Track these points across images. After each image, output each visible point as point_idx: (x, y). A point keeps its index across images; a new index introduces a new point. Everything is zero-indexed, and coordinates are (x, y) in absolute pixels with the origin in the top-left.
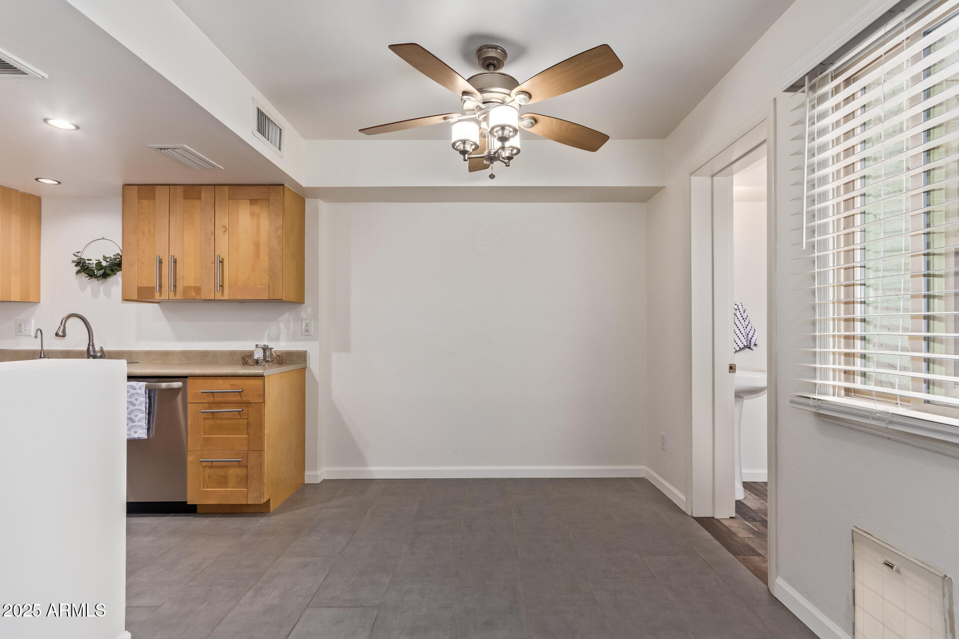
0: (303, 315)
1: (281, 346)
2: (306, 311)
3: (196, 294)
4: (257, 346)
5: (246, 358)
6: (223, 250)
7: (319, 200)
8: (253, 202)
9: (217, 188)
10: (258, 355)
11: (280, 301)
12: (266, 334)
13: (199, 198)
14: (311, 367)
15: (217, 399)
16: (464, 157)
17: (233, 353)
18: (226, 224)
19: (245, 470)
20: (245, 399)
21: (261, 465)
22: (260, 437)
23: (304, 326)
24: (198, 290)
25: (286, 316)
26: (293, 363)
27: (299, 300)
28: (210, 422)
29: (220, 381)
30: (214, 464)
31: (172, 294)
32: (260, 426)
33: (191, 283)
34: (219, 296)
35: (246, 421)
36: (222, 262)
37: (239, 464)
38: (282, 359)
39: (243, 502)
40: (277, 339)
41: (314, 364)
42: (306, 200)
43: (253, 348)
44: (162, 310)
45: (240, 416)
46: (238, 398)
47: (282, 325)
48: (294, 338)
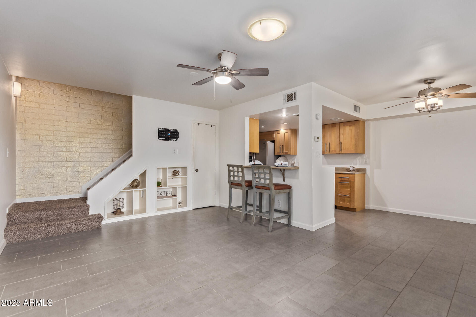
0: (365, 157)
1: (358, 166)
2: (365, 156)
3: (335, 152)
4: (350, 166)
5: (348, 170)
6: (342, 140)
7: (370, 121)
8: (350, 126)
9: (340, 123)
10: (351, 169)
11: (358, 153)
12: (353, 163)
13: (336, 127)
14: (367, 173)
15: (342, 179)
16: (419, 112)
17: (343, 168)
18: (343, 133)
19: (350, 199)
20: (349, 180)
21: (354, 198)
22: (354, 190)
23: (365, 160)
24: (335, 151)
25: (359, 158)
26: (361, 171)
27: (364, 153)
28: (341, 185)
29: (343, 175)
30: (342, 196)
31: (329, 152)
32: (354, 187)
33: (334, 149)
34: (341, 153)
35: (350, 186)
36: (342, 143)
37: (348, 197)
38: (358, 170)
39: (349, 207)
40: (356, 164)
41: (368, 172)
42: (365, 122)
43: (349, 167)
44: (324, 156)
45: (348, 184)
46: (348, 180)
47: (358, 160)
48: (361, 164)
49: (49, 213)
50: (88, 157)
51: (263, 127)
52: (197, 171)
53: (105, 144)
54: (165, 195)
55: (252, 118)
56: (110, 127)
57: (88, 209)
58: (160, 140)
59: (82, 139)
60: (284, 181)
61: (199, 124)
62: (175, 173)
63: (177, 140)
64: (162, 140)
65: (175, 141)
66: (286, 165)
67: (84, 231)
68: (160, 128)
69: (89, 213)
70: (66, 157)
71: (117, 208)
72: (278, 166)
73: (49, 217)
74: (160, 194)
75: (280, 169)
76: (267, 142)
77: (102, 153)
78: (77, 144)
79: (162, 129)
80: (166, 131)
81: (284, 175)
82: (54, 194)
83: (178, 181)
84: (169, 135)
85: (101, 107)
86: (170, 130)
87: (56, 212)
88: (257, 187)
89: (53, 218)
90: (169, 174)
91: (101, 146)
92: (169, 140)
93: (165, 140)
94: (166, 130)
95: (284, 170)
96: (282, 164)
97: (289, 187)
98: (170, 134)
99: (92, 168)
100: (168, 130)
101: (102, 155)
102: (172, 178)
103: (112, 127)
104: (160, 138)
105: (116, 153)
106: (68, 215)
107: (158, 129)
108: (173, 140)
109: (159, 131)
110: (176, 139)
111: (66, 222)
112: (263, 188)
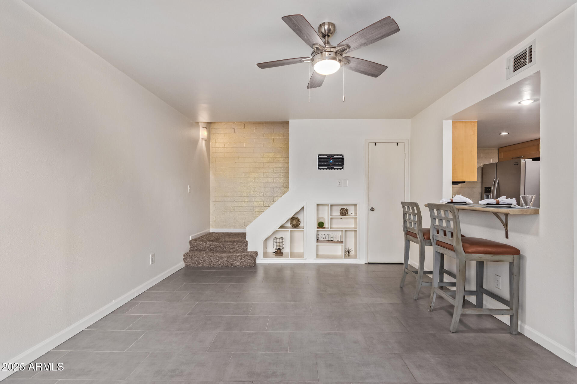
49: (217, 244)
50: (261, 192)
51: (504, 134)
52: (372, 210)
53: (276, 177)
54: (330, 239)
55: (457, 121)
56: (280, 159)
57: (246, 245)
58: (320, 169)
59: (256, 174)
60: (507, 237)
61: (375, 143)
62: (344, 212)
63: (343, 168)
64: (323, 169)
65: (341, 169)
66: (511, 204)
67: (238, 267)
68: (321, 155)
69: (247, 249)
70: (244, 192)
71: (277, 248)
72: (487, 207)
73: (216, 248)
74: (323, 237)
75: (495, 214)
76: (522, 160)
77: (274, 187)
78: (252, 179)
79: (323, 155)
80: (328, 158)
81: (506, 225)
82: (235, 227)
83: (348, 223)
84: (331, 163)
85: (272, 139)
86: (333, 156)
87: (221, 245)
88: (439, 243)
89: (219, 249)
90: (336, 212)
91: (272, 180)
92: (332, 169)
93: (326, 169)
94: (328, 156)
95: (507, 215)
96: (500, 203)
97: (515, 252)
98: (332, 160)
99: (264, 203)
100: (330, 157)
101: (273, 190)
102: (341, 219)
103: (283, 159)
104: (320, 168)
105: (286, 187)
106: (230, 249)
107: (318, 156)
108: (338, 169)
109: (319, 158)
110: (341, 168)
111: (224, 255)
112: (446, 246)
